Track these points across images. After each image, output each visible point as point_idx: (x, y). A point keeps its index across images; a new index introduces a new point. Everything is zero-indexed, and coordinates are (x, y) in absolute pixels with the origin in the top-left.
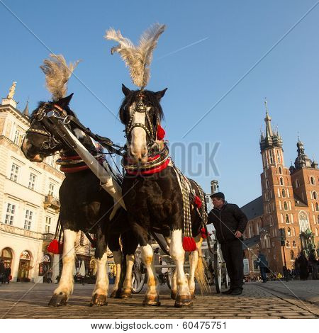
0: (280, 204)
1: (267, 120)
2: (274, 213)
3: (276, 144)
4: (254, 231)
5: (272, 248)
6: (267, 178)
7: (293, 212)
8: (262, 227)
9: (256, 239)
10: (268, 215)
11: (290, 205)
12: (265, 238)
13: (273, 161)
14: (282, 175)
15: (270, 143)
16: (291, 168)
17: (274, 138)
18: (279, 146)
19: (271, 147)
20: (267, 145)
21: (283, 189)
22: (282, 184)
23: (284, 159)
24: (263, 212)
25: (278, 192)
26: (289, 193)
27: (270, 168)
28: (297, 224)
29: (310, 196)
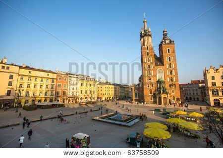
0: (146, 66)
7: (154, 69)
11: (152, 66)
14: (148, 51)
17: (146, 31)
19: (144, 36)
21: (148, 58)
22: (148, 55)
25: (145, 60)
28: (155, 76)
29: (166, 60)
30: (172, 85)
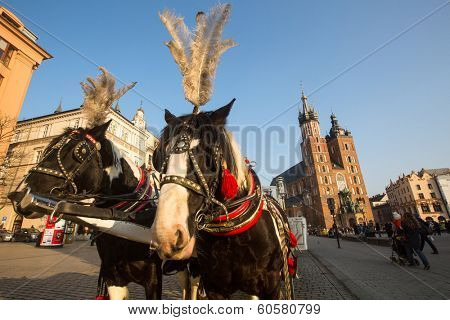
0: (318, 168)
1: (303, 99)
2: (314, 175)
3: (312, 118)
4: (297, 191)
5: (313, 205)
6: (306, 147)
7: (331, 174)
10: (309, 177)
11: (328, 169)
12: (307, 196)
13: (311, 132)
14: (319, 144)
15: (307, 117)
16: (327, 137)
17: (311, 113)
18: (315, 120)
20: (304, 119)
21: (321, 155)
22: (320, 151)
23: (320, 130)
25: (317, 158)
26: (326, 157)
27: (309, 138)
28: (335, 184)
29: (345, 160)
30: (360, 199)
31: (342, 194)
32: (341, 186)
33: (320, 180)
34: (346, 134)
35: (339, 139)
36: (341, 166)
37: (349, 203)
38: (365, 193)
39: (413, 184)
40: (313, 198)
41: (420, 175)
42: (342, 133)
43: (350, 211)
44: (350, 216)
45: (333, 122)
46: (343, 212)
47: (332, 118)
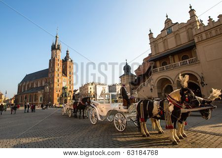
0: (56, 74)
1: (57, 37)
2: (53, 78)
3: (59, 48)
4: (41, 84)
5: (49, 92)
6: (52, 62)
7: (61, 78)
8: (46, 83)
9: (43, 88)
10: (50, 78)
11: (60, 75)
12: (47, 88)
13: (56, 55)
14: (59, 62)
15: (57, 47)
16: (63, 60)
17: (59, 46)
18: (60, 50)
19: (57, 49)
20: (55, 48)
21: (58, 68)
22: (58, 66)
23: (61, 56)
24: (48, 76)
25: (56, 69)
26: (61, 70)
27: (55, 58)
28: (62, 83)
29: (68, 73)
30: (70, 91)
31: (64, 88)
32: (64, 84)
33: (56, 80)
34: (71, 61)
35: (68, 62)
36: (66, 75)
37: (66, 93)
38: (73, 89)
39: (89, 87)
40: (50, 89)
41: (92, 84)
42: (70, 60)
43: (66, 96)
44: (66, 98)
45: (67, 54)
46: (63, 96)
47: (67, 51)
